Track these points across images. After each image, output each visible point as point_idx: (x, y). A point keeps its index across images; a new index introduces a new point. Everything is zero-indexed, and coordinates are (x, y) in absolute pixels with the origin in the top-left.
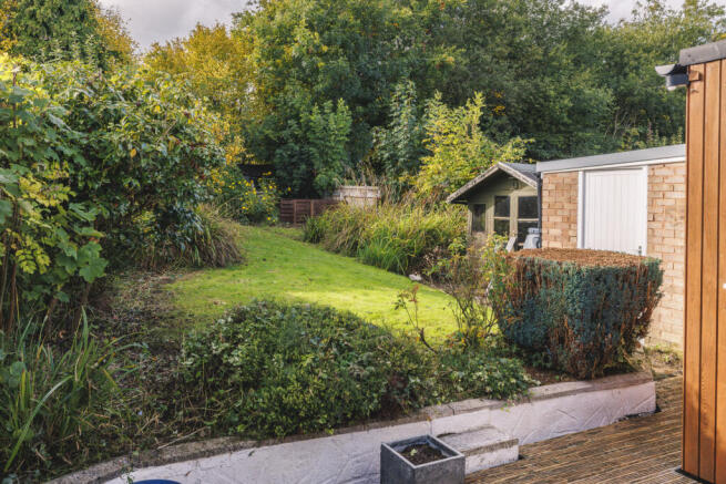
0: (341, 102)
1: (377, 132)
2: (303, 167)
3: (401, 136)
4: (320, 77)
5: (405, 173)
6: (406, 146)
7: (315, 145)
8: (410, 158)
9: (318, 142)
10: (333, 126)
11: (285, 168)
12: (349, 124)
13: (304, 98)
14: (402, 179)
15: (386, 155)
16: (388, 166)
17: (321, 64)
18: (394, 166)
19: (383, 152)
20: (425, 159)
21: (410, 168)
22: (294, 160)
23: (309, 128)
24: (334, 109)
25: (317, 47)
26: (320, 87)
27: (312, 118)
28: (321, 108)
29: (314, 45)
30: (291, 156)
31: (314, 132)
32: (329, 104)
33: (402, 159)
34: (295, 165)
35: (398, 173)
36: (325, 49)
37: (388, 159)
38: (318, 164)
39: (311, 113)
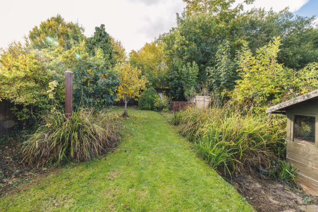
0: (194, 63)
1: (208, 70)
2: (179, 89)
3: (222, 70)
4: (186, 53)
5: (225, 90)
6: (224, 75)
7: (184, 80)
8: (228, 81)
9: (185, 79)
10: (190, 72)
11: (173, 89)
12: (197, 71)
13: (180, 63)
14: (223, 94)
15: (214, 81)
16: (215, 87)
17: (186, 48)
18: (218, 87)
19: (212, 79)
20: (238, 81)
21: (227, 87)
22: (176, 86)
23: (182, 74)
24: (191, 66)
25: (184, 42)
26: (185, 58)
27: (183, 70)
28: (186, 66)
29: (183, 41)
30: (175, 85)
31: (183, 75)
32: (189, 64)
33: (222, 83)
34: (177, 88)
35: (221, 90)
36: (187, 42)
37: (214, 83)
38: (185, 87)
39: (182, 68)
